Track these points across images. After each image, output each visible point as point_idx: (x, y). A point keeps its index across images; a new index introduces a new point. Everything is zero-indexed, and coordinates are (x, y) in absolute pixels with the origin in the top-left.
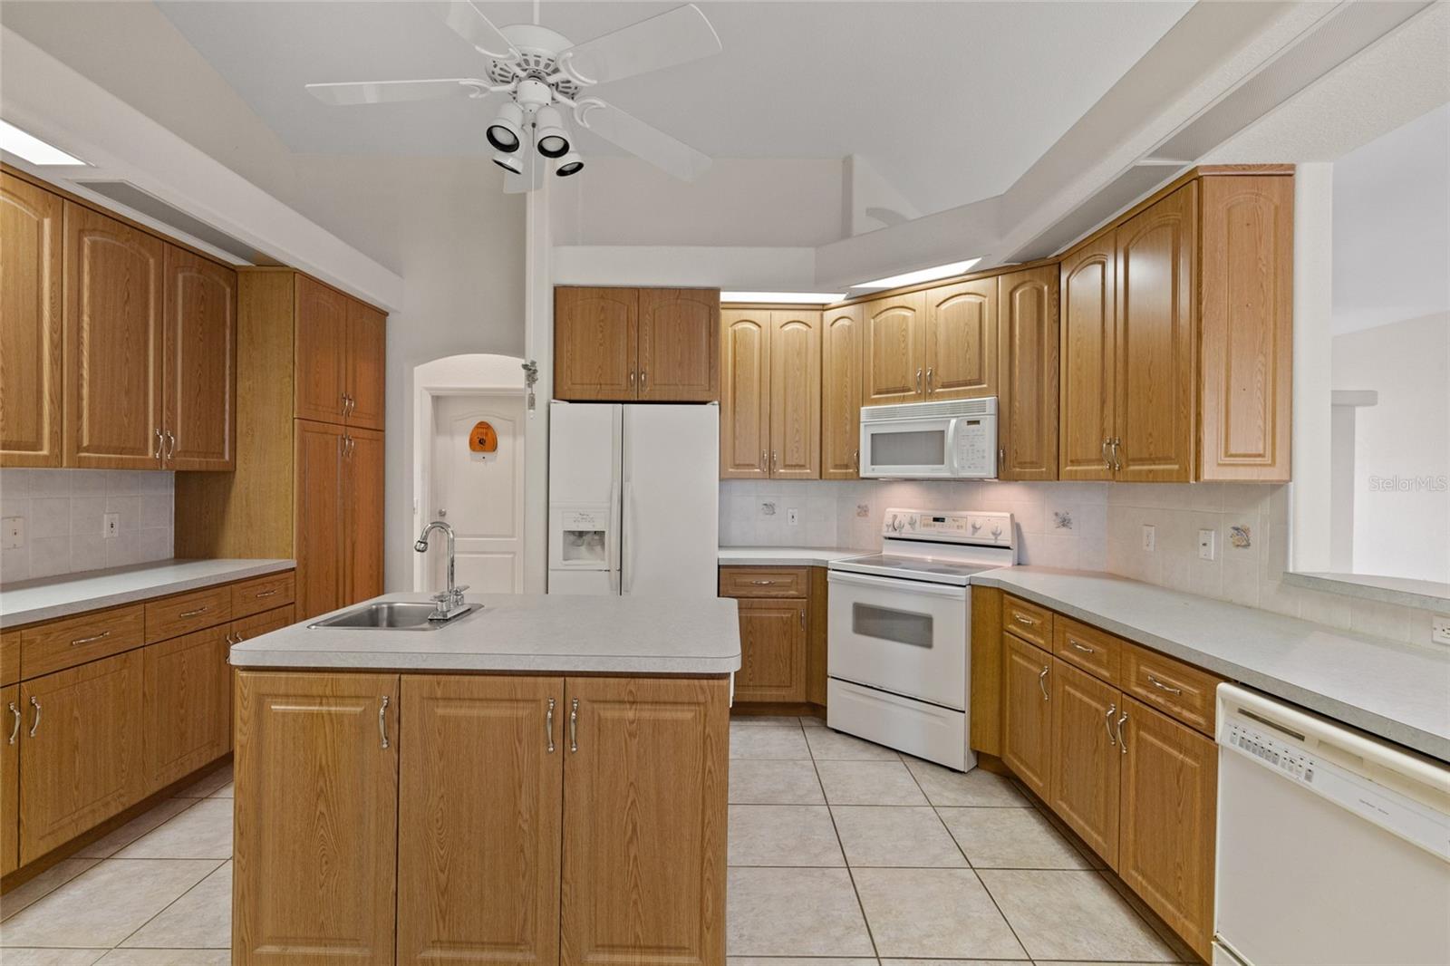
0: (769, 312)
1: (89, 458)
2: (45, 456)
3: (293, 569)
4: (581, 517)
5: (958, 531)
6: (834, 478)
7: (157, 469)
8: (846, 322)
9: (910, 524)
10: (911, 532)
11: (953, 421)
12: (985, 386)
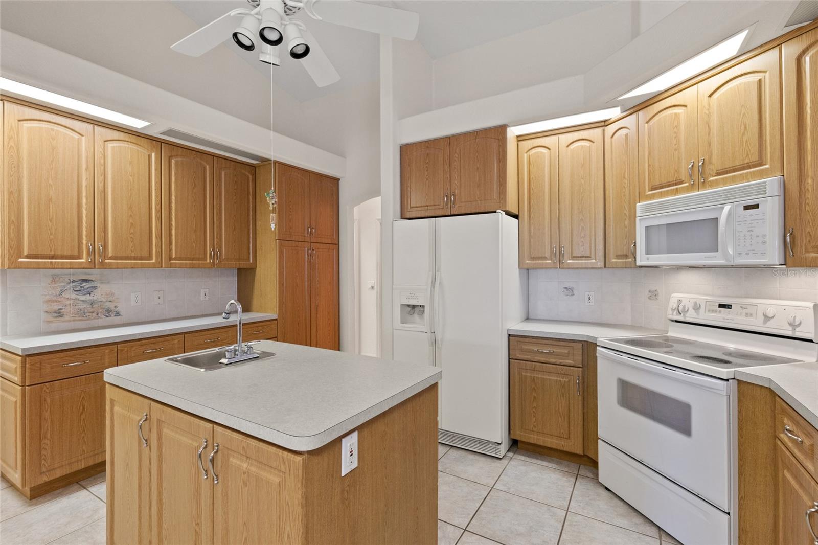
0: (556, 137)
1: (175, 263)
2: (153, 263)
3: (276, 319)
4: (410, 295)
5: (747, 319)
6: (615, 267)
7: (212, 268)
8: (623, 132)
9: (694, 309)
10: (697, 317)
11: (727, 208)
12: (767, 166)
